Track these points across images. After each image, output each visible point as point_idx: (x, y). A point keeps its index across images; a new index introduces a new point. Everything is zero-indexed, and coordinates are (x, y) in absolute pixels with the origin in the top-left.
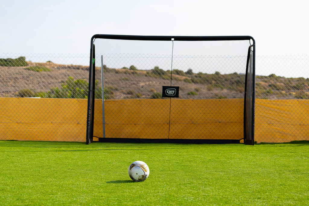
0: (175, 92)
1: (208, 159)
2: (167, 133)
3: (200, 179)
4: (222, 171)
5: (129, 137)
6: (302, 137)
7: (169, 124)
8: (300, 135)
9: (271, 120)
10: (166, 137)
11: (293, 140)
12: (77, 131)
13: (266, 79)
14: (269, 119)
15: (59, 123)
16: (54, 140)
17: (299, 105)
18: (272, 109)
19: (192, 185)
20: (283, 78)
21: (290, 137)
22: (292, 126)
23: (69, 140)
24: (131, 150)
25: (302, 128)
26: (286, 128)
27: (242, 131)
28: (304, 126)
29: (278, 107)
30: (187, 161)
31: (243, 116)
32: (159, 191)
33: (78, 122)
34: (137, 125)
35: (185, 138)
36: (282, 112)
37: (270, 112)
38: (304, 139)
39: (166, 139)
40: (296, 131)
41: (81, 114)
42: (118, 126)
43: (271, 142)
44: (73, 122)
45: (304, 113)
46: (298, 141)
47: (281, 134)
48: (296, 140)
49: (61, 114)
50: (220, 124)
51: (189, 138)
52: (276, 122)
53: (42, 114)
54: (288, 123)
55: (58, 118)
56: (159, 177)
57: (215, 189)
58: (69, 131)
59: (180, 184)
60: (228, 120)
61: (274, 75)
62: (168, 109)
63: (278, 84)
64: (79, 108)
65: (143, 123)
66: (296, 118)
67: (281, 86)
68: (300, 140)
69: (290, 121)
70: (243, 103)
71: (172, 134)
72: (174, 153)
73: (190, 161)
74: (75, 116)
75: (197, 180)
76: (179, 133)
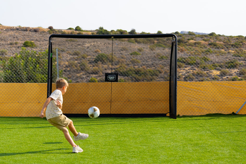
0: (115, 78)
1: (138, 134)
2: (109, 109)
3: (129, 152)
4: (145, 145)
5: (79, 113)
6: (215, 111)
7: (111, 102)
8: (214, 109)
9: (190, 98)
10: (108, 112)
11: (208, 113)
12: (38, 109)
13: (206, 38)
14: (189, 97)
15: (24, 102)
16: (20, 116)
17: (213, 86)
18: (192, 89)
19: (124, 157)
20: (223, 36)
21: (206, 111)
22: (207, 102)
23: (32, 116)
24: (82, 125)
25: (215, 104)
26: (203, 104)
27: (168, 106)
28: (217, 102)
29: (196, 87)
30: (123, 136)
31: (169, 95)
32: (102, 162)
33: (39, 102)
34: (85, 103)
35: (124, 112)
36: (199, 91)
37: (190, 91)
38: (217, 112)
39: (108, 114)
40: (210, 106)
41: (41, 95)
42: (70, 104)
43: (191, 115)
44: (35, 102)
45: (216, 92)
46: (212, 114)
47: (198, 109)
48: (211, 113)
49: (26, 95)
50: (151, 101)
51: (127, 113)
52: (195, 100)
53: (10, 95)
54: (204, 99)
55: (23, 99)
56: (102, 151)
57: (138, 160)
58: (32, 109)
59: (116, 157)
60: (157, 98)
61: (215, 33)
62: (110, 90)
63: (218, 42)
64: (39, 90)
65: (90, 101)
66: (210, 96)
67: (220, 44)
68: (214, 113)
69: (205, 98)
70: (169, 85)
71: (113, 110)
72: (114, 129)
73: (125, 137)
74: (36, 97)
75: (127, 153)
76: (119, 109)
